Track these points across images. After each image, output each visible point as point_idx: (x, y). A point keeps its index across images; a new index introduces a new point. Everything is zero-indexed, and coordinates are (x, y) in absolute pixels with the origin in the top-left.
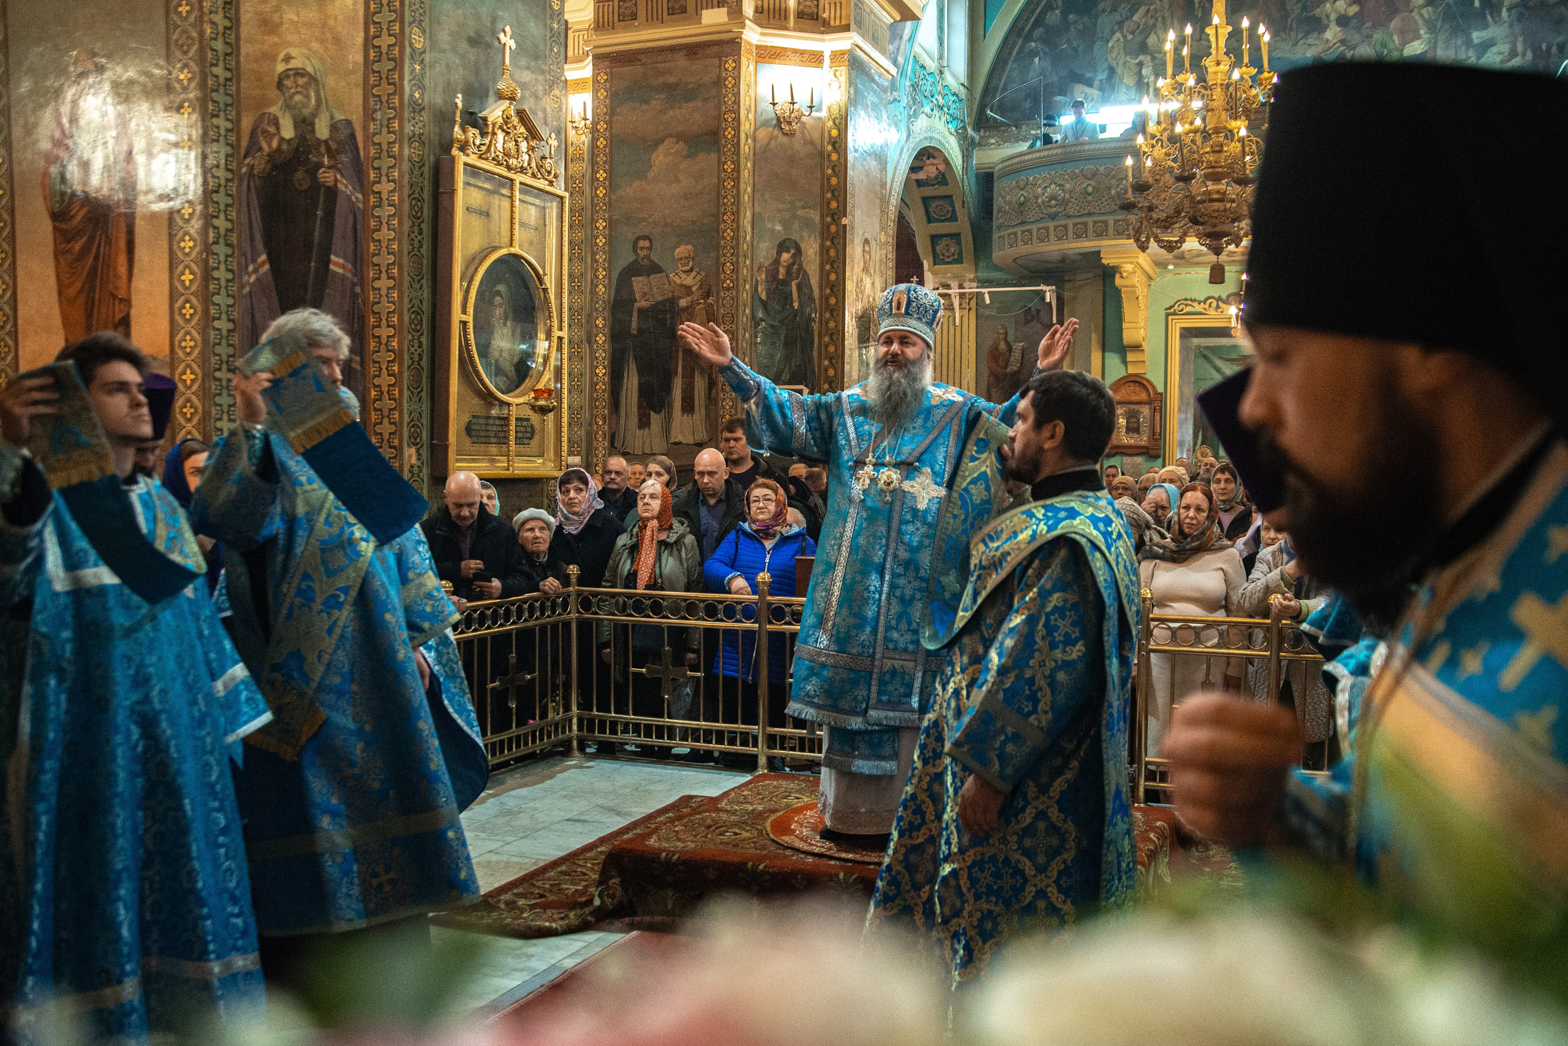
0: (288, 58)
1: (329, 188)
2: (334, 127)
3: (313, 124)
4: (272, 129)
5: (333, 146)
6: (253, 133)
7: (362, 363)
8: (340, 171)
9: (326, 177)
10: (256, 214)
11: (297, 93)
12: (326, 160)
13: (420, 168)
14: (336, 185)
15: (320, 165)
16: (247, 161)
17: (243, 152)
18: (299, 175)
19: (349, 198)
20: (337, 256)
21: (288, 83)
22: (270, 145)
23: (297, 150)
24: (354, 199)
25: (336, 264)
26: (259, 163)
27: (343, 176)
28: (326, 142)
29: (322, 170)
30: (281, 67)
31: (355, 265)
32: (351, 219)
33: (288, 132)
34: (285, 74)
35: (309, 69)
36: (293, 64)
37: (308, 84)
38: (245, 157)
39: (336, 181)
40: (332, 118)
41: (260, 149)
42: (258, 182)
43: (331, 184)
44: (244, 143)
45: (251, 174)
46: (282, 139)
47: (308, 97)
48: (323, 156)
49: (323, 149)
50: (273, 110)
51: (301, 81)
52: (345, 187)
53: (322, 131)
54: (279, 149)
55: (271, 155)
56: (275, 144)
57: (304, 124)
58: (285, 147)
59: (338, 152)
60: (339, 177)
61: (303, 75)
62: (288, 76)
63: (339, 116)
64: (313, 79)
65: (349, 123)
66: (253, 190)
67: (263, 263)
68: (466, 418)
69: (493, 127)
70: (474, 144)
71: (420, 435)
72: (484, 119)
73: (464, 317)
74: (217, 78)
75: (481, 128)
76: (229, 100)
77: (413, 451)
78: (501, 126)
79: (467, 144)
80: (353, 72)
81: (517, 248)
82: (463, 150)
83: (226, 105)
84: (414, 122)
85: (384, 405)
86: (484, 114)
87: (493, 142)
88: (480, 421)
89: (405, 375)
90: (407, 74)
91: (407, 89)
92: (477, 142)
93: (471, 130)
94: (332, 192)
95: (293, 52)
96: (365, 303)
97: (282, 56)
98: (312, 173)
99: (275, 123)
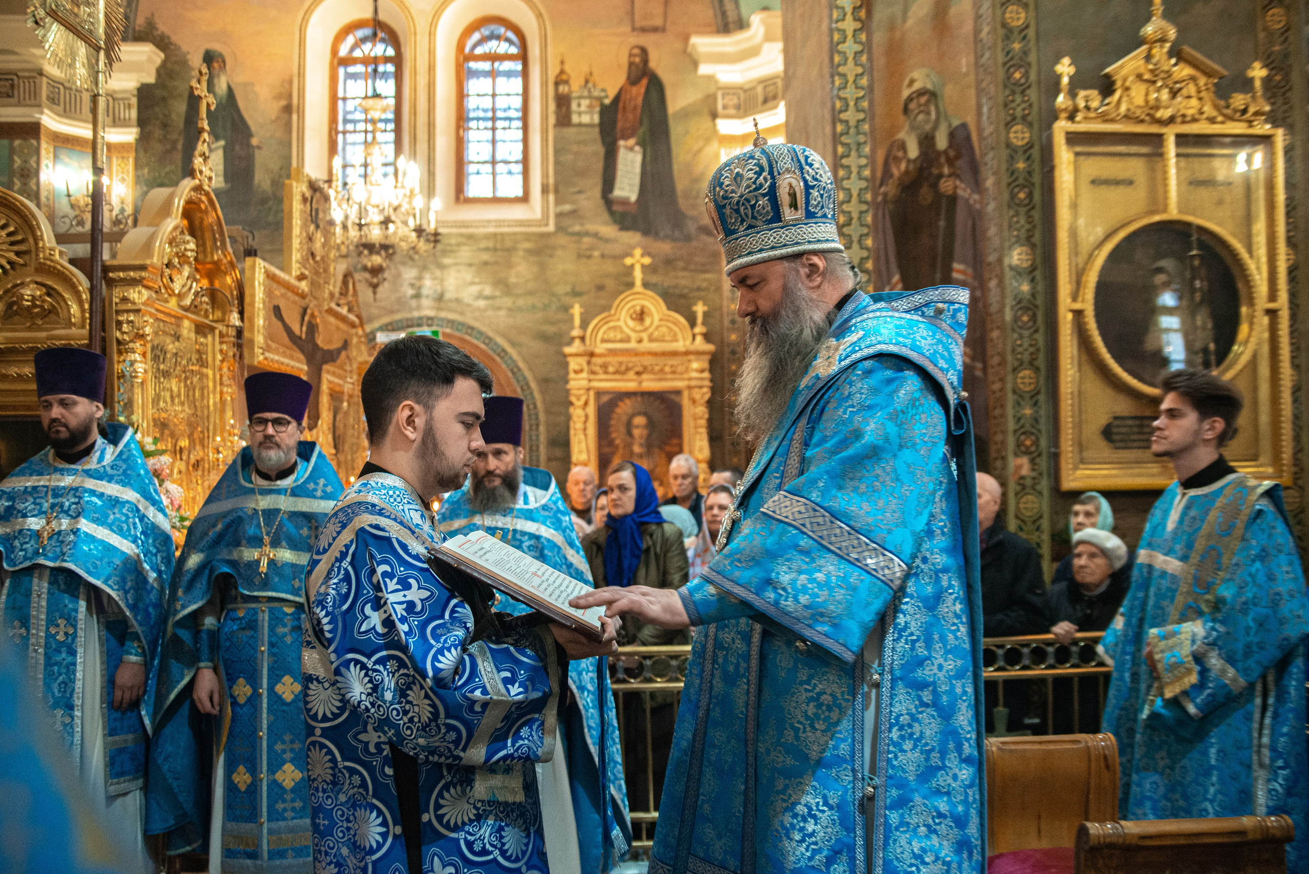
0: (912, 82)
1: (948, 197)
2: (952, 135)
3: (933, 138)
4: (900, 154)
5: (952, 153)
6: (886, 164)
7: (985, 370)
8: (958, 176)
9: (946, 186)
10: (890, 237)
11: (920, 112)
12: (946, 170)
13: (1025, 152)
14: (955, 192)
15: (941, 176)
16: (883, 189)
17: (878, 182)
18: (924, 190)
19: (967, 200)
20: (959, 263)
21: (912, 106)
22: (898, 168)
23: (921, 168)
24: (972, 201)
25: (959, 271)
26: (890, 189)
27: (962, 181)
28: (945, 152)
29: (943, 180)
30: (906, 93)
31: (975, 269)
32: (970, 223)
33: (913, 151)
34: (910, 99)
35: (929, 86)
36: (917, 86)
37: (928, 101)
38: (881, 185)
39: (956, 187)
40: (950, 125)
41: (891, 176)
42: (890, 207)
43: (950, 192)
44: (879, 174)
45: (885, 201)
46: (909, 161)
47: (928, 113)
48: (942, 166)
49: (943, 159)
50: (901, 135)
51: (923, 100)
52: (964, 192)
53: (942, 142)
54: (907, 172)
55: (900, 179)
56: (903, 166)
57: (927, 141)
58: (911, 167)
59: (957, 157)
60: (958, 183)
61: (924, 94)
62: (912, 99)
63: (956, 122)
64: (933, 95)
65: (964, 126)
66: (887, 217)
67: (897, 283)
68: (1103, 420)
69: (1125, 80)
70: (1087, 108)
71: (1036, 443)
72: (1108, 76)
73: (1077, 306)
74: (847, 122)
75: (1107, 87)
76: (862, 139)
77: (1024, 461)
78: (1139, 77)
79: (1076, 110)
80: (966, 74)
81: (1173, 213)
82: (1071, 118)
83: (859, 144)
84: (1013, 105)
85: (997, 412)
86: (1108, 70)
87: (1125, 99)
88: (1130, 422)
89: (1009, 378)
90: (1001, 58)
91: (1001, 73)
92: (1094, 104)
93: (1082, 93)
94: (953, 199)
95: (915, 74)
96: (985, 307)
97: (906, 82)
98: (934, 186)
99: (903, 146)
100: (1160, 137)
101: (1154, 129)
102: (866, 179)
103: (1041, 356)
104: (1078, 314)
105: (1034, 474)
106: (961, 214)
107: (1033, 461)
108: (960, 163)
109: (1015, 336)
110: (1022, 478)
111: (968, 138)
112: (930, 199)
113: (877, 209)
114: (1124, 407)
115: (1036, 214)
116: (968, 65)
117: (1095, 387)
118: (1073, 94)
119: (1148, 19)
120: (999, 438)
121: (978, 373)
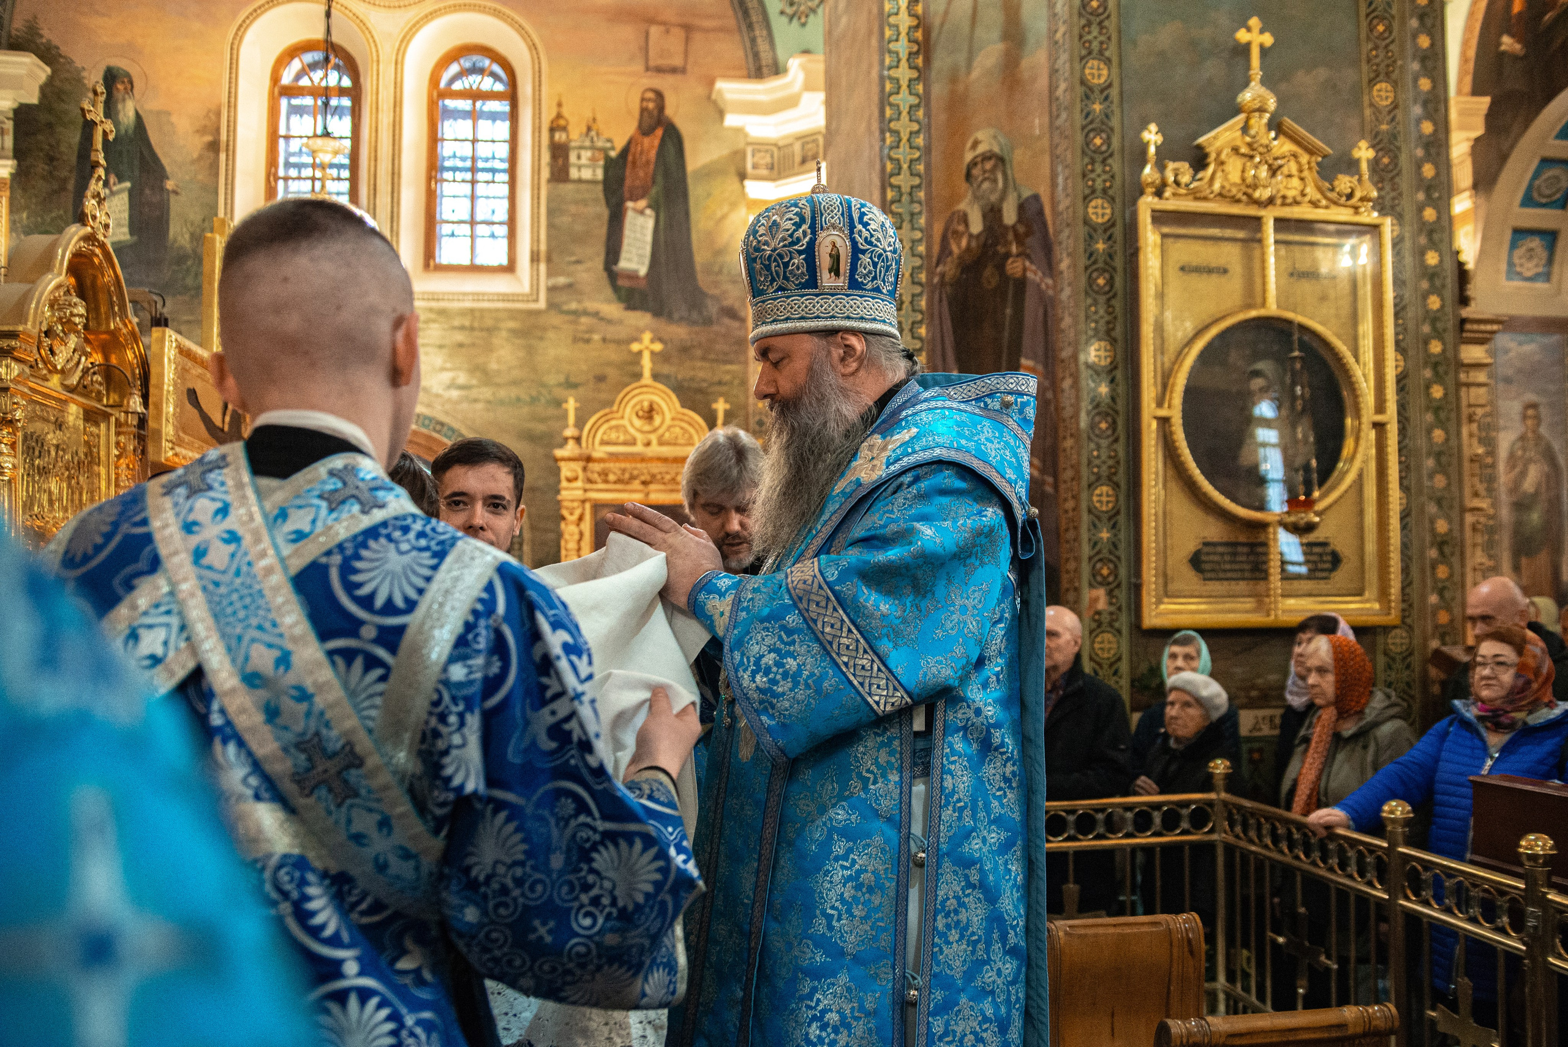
0: (976, 144)
1: (1016, 280)
2: (1021, 208)
3: (1000, 211)
4: (961, 228)
5: (1021, 229)
6: (944, 239)
7: (1056, 486)
8: (1028, 257)
9: (1014, 267)
10: (948, 325)
11: (985, 179)
12: (1014, 249)
13: (1106, 230)
14: (1024, 275)
15: (1008, 255)
16: (939, 269)
17: (934, 260)
18: (988, 272)
19: (1038, 285)
20: (1027, 358)
21: (976, 172)
22: (959, 244)
23: (985, 245)
24: (1043, 286)
25: (1027, 368)
26: (949, 268)
27: (1032, 262)
28: (1014, 227)
29: (1010, 260)
30: (969, 156)
31: (1045, 366)
32: (1041, 312)
33: (976, 226)
34: (973, 164)
35: (996, 150)
36: (981, 149)
37: (995, 167)
38: (937, 265)
39: (1025, 270)
40: (1019, 196)
41: (951, 253)
42: (948, 289)
43: (1019, 275)
44: (936, 249)
45: (942, 283)
46: (971, 236)
47: (995, 181)
48: (1010, 244)
49: (1010, 236)
50: (962, 206)
51: (988, 165)
52: (1034, 275)
53: (1010, 216)
54: (968, 249)
55: (960, 257)
56: (964, 242)
57: (992, 214)
58: (974, 244)
59: (1027, 234)
60: (1027, 264)
61: (990, 158)
62: (975, 164)
63: (1026, 193)
64: (1001, 160)
65: (1036, 197)
66: (945, 303)
68: (1191, 546)
69: (1219, 154)
70: (1177, 183)
71: (1115, 572)
72: (1200, 148)
73: (1163, 413)
74: (899, 187)
75: (1199, 160)
76: (916, 208)
77: (1101, 593)
78: (1235, 150)
79: (1164, 184)
80: (1039, 138)
81: (1272, 308)
82: (1159, 193)
83: (912, 214)
84: (1093, 176)
85: (1071, 535)
86: (1201, 140)
87: (1219, 174)
88: (1220, 549)
89: (1084, 495)
90: (1079, 120)
91: (1079, 138)
92: (1185, 179)
93: (1171, 166)
94: (1021, 284)
95: (980, 135)
96: (1056, 409)
97: (969, 144)
98: (1001, 267)
99: (965, 219)
100: (1258, 220)
101: (1252, 211)
102: (921, 257)
103: (1122, 470)
104: (1164, 421)
105: (1112, 609)
106: (1030, 303)
107: (1110, 593)
108: (1029, 241)
109: (1092, 446)
110: (1098, 613)
111: (1041, 212)
112: (994, 282)
113: (933, 292)
114: (1214, 531)
115: (1117, 303)
116: (1041, 125)
117: (1183, 509)
118: (1161, 167)
119: (1246, 84)
120: (1071, 565)
121: (1049, 489)
